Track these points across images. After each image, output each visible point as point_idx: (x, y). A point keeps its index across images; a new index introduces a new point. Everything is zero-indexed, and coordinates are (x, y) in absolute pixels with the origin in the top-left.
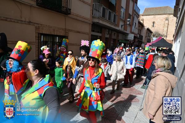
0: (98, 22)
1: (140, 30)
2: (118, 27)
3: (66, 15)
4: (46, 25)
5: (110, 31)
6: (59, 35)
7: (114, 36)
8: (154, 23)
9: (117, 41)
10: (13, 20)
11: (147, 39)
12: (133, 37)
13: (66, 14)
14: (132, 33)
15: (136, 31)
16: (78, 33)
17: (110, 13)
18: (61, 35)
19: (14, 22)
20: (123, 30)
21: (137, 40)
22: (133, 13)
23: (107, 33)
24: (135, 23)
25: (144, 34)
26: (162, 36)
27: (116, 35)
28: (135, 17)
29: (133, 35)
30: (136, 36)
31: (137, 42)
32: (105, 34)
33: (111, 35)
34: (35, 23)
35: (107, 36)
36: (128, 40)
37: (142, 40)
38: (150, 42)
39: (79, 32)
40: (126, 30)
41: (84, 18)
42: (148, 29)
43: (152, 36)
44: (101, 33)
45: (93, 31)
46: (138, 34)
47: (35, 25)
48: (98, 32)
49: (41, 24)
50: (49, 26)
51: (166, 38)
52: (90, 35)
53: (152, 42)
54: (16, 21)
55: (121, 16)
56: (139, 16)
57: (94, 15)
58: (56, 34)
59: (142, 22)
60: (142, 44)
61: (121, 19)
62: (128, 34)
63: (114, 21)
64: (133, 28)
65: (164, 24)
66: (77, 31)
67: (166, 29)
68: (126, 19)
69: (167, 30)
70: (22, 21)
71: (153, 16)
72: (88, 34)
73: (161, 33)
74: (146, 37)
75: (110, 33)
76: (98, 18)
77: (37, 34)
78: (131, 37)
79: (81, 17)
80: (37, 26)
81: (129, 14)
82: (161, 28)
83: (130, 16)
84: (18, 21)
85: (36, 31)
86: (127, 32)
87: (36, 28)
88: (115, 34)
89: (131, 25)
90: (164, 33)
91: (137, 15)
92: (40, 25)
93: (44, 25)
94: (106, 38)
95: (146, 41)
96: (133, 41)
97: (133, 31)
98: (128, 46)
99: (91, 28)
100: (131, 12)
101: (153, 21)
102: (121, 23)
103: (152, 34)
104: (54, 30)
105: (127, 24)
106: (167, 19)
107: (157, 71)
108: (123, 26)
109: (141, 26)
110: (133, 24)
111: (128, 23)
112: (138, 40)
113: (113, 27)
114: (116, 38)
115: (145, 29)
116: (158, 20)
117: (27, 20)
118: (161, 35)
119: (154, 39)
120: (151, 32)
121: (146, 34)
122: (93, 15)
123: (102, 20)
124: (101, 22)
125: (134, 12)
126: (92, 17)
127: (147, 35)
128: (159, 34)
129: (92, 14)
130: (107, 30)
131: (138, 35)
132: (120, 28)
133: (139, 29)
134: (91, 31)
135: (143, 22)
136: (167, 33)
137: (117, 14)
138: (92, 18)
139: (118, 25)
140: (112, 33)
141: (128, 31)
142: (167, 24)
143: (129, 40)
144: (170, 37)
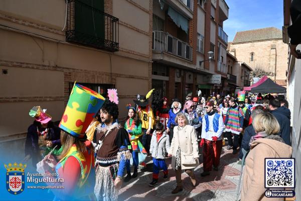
0: (162, 60)
1: (231, 67)
2: (195, 64)
3: (111, 53)
4: (81, 70)
5: (182, 72)
6: (102, 83)
7: (190, 78)
8: (252, 54)
9: (194, 86)
10: (31, 66)
11: (243, 81)
12: (220, 80)
13: (111, 51)
14: (218, 72)
15: (225, 70)
16: (131, 79)
17: (180, 44)
18: (104, 83)
19: (33, 68)
20: (203, 69)
21: (227, 84)
22: (217, 41)
23: (178, 75)
24: (222, 57)
25: (237, 73)
26: (269, 75)
27: (192, 77)
28: (221, 48)
29: (220, 76)
31: (228, 86)
32: (174, 77)
33: (183, 78)
34: (63, 68)
35: (178, 80)
36: (213, 85)
37: (235, 82)
39: (132, 77)
40: (208, 69)
41: (140, 55)
42: (244, 65)
43: (251, 76)
44: (167, 76)
45: (155, 73)
46: (228, 74)
47: (64, 70)
48: (163, 75)
49: (73, 69)
50: (85, 70)
51: (275, 78)
52: (150, 80)
53: (253, 85)
54: (35, 67)
55: (198, 48)
56: (227, 45)
57: (156, 48)
58: (96, 83)
59: (233, 54)
60: (235, 88)
61: (199, 52)
62: (211, 75)
63: (188, 56)
64: (219, 64)
65: (270, 55)
66: (130, 76)
67: (273, 63)
68: (206, 51)
69: (276, 64)
70: (45, 66)
71: (250, 44)
72: (146, 79)
73: (266, 70)
74: (241, 77)
75: (182, 74)
76: (162, 53)
77: (68, 84)
78: (217, 79)
79: (135, 53)
80: (67, 71)
81: (211, 44)
82: (265, 61)
83: (212, 47)
84: (38, 67)
85: (65, 79)
86: (210, 72)
87: (65, 75)
88: (190, 76)
89: (215, 61)
90: (271, 69)
91: (224, 45)
92: (71, 71)
93: (78, 70)
94: (177, 83)
95: (243, 85)
96: (221, 86)
97: (219, 69)
98: (214, 93)
99: (151, 69)
100: (213, 40)
101: (251, 52)
102: (199, 59)
103: (252, 72)
104: (93, 77)
105: (209, 60)
106: (273, 48)
107: (258, 137)
108: (203, 63)
109: (231, 60)
110: (218, 59)
111: (210, 58)
112: (229, 84)
113: (186, 65)
114: (192, 83)
115: (239, 64)
116: (260, 49)
117: (53, 64)
118: (267, 73)
119: (256, 80)
120: (249, 69)
121: (240, 73)
122: (153, 48)
123: (168, 56)
124: (166, 59)
125: (219, 40)
126: (153, 53)
127: (243, 75)
128: (263, 72)
129: (151, 48)
130: (178, 71)
131: (228, 76)
132: (197, 67)
133: (229, 66)
134: (151, 73)
135: (235, 54)
136: (276, 69)
137: (191, 45)
138: (151, 54)
139: (194, 62)
140: (185, 74)
141: (211, 70)
142: (274, 55)
144: (281, 75)
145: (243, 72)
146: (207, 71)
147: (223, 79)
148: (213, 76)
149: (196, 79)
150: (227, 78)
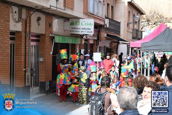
1: (112, 7)
5: (24, 11)
9: (47, 39)
11: (131, 31)
12: (92, 28)
14: (90, 15)
15: (101, 11)
20: (62, 7)
21: (106, 35)
23: (16, 16)
25: (121, 16)
27: (43, 22)
29: (92, 21)
30: (102, 23)
31: (107, 39)
33: (26, 24)
36: (81, 36)
37: (118, 32)
38: (139, 39)
40: (72, 9)
43: (143, 22)
46: (106, 18)
53: (146, 38)
60: (118, 43)
62: (77, 19)
74: (128, 25)
75: (24, 16)
78: (86, 27)
86: (75, 13)
88: (39, 19)
95: (130, 36)
96: (96, 38)
103: (144, 16)
112: (108, 35)
114: (44, 33)
115: (124, 2)
121: (126, 17)
127: (131, 21)
128: (161, 17)
130: (15, 9)
131: (107, 21)
132: (51, 3)
133: (108, 5)
140: (29, 17)
141: (77, 11)
143: (83, 35)
145: (131, 16)
146: (69, 12)
147: (97, 26)
148: (81, 20)
149: (50, 25)
150: (105, 25)
